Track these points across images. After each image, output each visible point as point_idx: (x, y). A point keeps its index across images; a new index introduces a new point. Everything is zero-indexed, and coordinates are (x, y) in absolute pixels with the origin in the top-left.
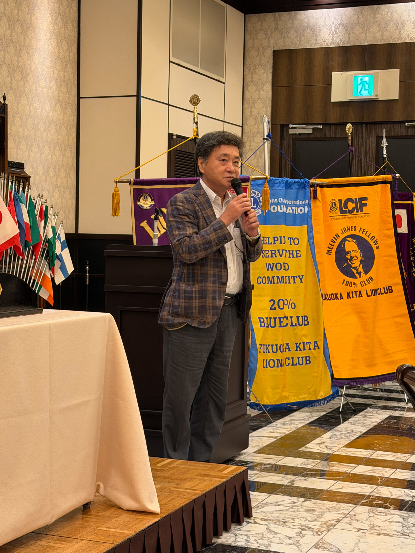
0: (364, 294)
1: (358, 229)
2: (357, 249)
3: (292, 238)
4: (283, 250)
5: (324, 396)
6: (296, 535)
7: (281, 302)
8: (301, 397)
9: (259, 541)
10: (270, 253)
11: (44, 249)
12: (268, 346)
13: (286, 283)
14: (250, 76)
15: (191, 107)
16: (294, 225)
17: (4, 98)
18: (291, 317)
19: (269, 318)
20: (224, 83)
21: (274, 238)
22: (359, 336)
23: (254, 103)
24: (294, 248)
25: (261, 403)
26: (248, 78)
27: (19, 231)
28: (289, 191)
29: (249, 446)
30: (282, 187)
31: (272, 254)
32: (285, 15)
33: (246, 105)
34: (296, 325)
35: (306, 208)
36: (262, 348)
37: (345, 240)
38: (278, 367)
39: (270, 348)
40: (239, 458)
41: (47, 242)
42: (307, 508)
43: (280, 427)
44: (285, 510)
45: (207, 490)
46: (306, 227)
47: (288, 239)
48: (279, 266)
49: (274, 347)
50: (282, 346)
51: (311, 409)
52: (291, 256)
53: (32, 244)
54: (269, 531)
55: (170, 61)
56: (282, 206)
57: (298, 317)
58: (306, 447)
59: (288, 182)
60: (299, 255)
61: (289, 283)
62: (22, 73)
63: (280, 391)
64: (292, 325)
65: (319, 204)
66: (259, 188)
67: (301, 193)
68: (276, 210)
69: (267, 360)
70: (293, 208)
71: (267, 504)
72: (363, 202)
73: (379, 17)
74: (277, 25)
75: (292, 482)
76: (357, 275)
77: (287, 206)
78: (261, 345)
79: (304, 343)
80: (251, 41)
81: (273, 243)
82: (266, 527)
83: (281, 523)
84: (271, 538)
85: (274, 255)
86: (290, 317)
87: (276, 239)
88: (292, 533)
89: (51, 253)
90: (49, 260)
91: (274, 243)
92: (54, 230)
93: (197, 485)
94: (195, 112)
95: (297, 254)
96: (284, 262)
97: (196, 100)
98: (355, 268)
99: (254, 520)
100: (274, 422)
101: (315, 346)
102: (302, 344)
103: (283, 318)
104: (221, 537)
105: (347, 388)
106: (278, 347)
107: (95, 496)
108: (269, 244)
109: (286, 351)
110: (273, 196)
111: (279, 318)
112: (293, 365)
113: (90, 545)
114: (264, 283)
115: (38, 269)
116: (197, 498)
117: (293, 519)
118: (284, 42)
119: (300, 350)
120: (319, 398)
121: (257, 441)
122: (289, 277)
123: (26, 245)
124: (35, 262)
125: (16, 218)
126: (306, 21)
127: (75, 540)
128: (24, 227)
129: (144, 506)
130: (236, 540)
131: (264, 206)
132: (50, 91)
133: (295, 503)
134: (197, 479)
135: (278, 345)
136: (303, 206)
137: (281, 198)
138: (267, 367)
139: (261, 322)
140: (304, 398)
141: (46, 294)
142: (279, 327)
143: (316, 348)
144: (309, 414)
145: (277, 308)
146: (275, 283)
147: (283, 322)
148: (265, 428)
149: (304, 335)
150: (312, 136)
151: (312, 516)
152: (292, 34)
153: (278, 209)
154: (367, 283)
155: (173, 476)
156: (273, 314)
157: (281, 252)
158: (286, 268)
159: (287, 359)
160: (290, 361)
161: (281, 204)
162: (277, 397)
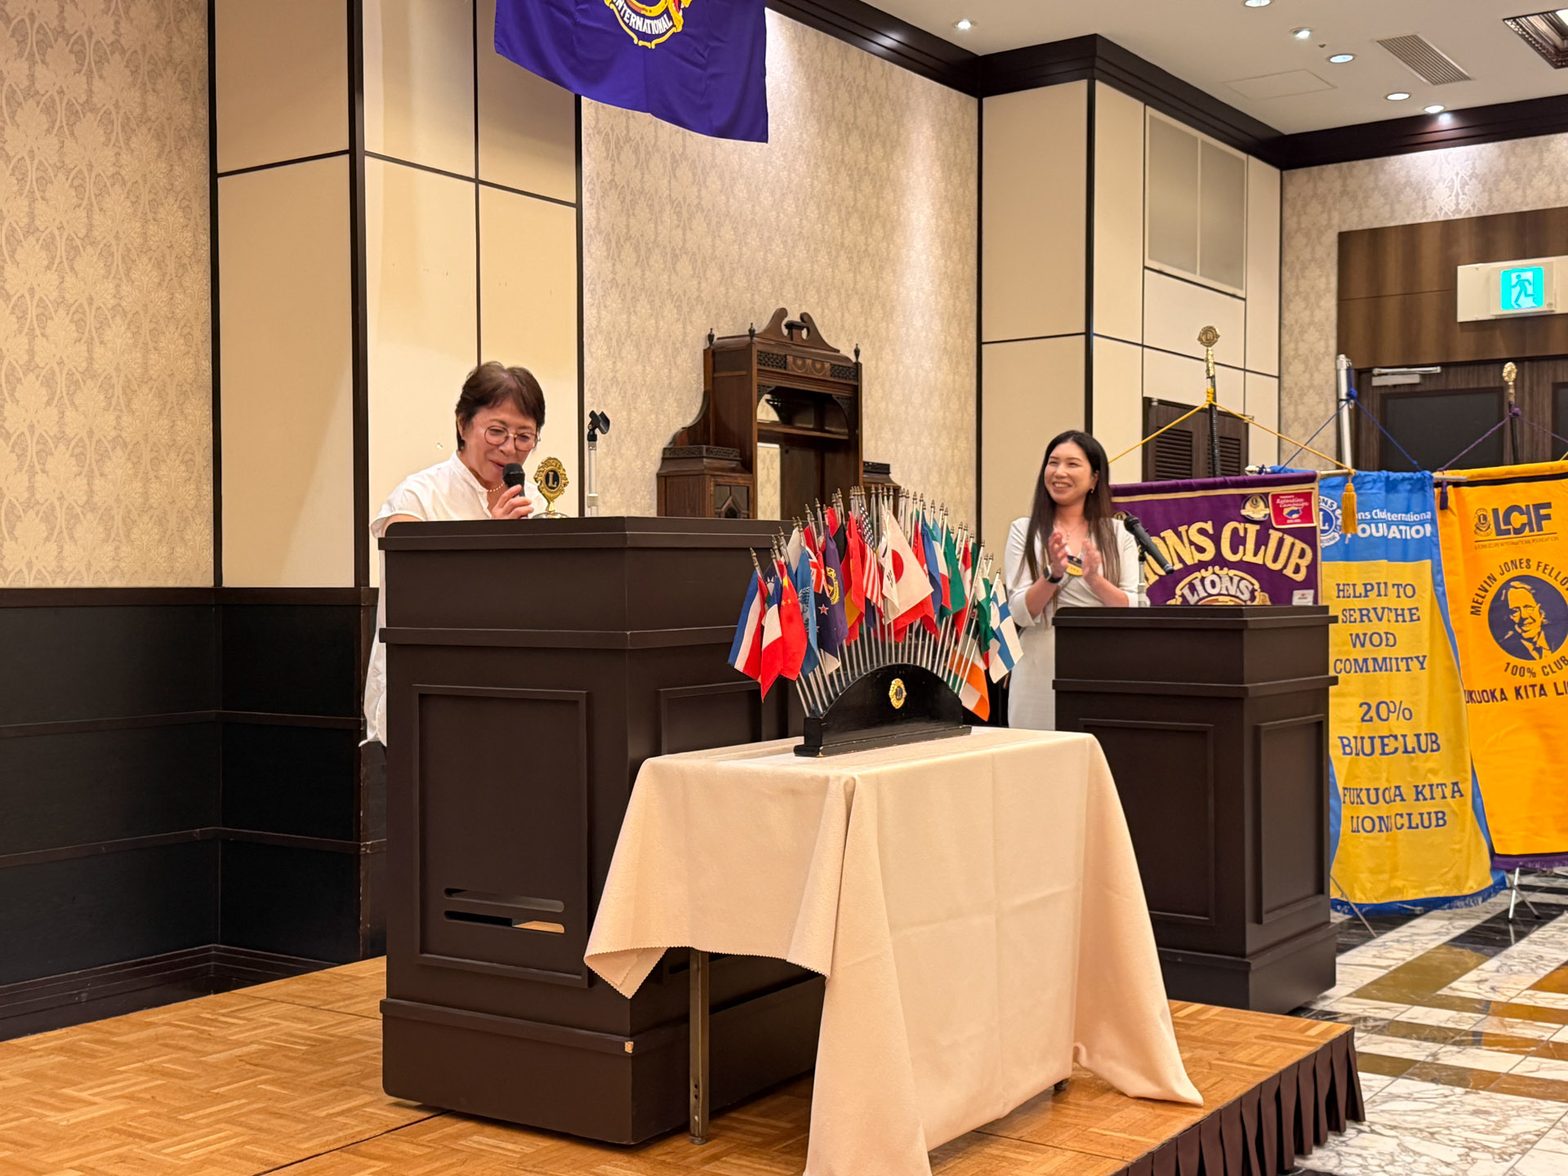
0: (1550, 689)
1: (1534, 564)
2: (1532, 602)
3: (1401, 585)
4: (1383, 608)
5: (1476, 889)
6: (1458, 1159)
7: (1383, 706)
8: (1428, 889)
9: (1386, 1168)
10: (1357, 615)
11: (971, 620)
12: (1359, 791)
13: (1391, 670)
14: (1293, 283)
15: (1200, 350)
16: (1405, 559)
17: (857, 352)
18: (1404, 736)
19: (1359, 737)
20: (1244, 299)
21: (1365, 585)
22: (1542, 772)
23: (1302, 332)
24: (1406, 603)
25: (1352, 901)
26: (1289, 287)
27: (932, 590)
28: (1392, 496)
29: (1337, 982)
30: (1380, 489)
31: (1362, 615)
32: (1361, 166)
33: (1285, 338)
34: (1414, 752)
35: (1428, 527)
36: (1348, 795)
37: (1507, 585)
38: (1381, 831)
39: (1363, 795)
40: (1321, 1006)
41: (975, 607)
42: (1474, 1108)
43: (1391, 947)
44: (1430, 1110)
45: (1282, 1067)
46: (1428, 563)
47: (1393, 587)
48: (1376, 639)
49: (1372, 793)
50: (1387, 791)
51: (1448, 913)
52: (1400, 618)
53: (952, 610)
54: (1405, 1149)
55: (1145, 268)
56: (1380, 525)
57: (1418, 736)
58: (1451, 988)
59: (1391, 479)
60: (1415, 617)
61: (1398, 670)
62: (884, 306)
63: (1386, 876)
64: (1406, 751)
65: (1453, 517)
66: (1333, 492)
67: (1417, 498)
68: (1368, 533)
69: (1358, 818)
70: (1401, 527)
71: (1394, 1097)
72: (1543, 512)
73: (1549, 158)
74: (1344, 185)
75: (1434, 1055)
76: (1535, 654)
77: (1389, 524)
78: (1347, 789)
80: (1295, 219)
81: (1363, 594)
82: (1396, 1141)
83: (1425, 1134)
84: (1410, 1164)
85: (1365, 618)
86: (1402, 735)
87: (1369, 587)
88: (1451, 1155)
89: (983, 626)
90: (979, 640)
91: (1366, 596)
92: (989, 586)
93: (1260, 1056)
94: (1210, 357)
95: (1411, 615)
96: (1386, 632)
97: (1210, 336)
98: (1530, 640)
99: (1369, 1126)
100: (1378, 936)
101: (1454, 792)
102: (1428, 788)
103: (1387, 737)
104: (1310, 1156)
105: (1522, 873)
106: (1380, 792)
107: (1073, 1070)
108: (1355, 597)
109: (1395, 801)
110: (1363, 507)
111: (1380, 737)
112: (1410, 827)
113: (1080, 1161)
114: (1348, 671)
115: (961, 657)
116: (1266, 1081)
117: (1448, 1128)
118: (1360, 216)
119: (1425, 799)
120: (1466, 892)
121: (1351, 974)
122: (1397, 659)
123: (942, 613)
124: (957, 642)
125: (925, 566)
126: (1403, 173)
127: (1051, 1150)
128: (940, 583)
129: (1172, 1091)
130: (1340, 1164)
131: (1345, 526)
132: (930, 335)
133: (1446, 1096)
134: (1259, 1044)
135: (1379, 789)
136: (1422, 523)
137: (1378, 510)
138: (1358, 831)
139: (1344, 746)
140: (1436, 891)
141: (971, 698)
142: (1381, 754)
143: (1457, 795)
144: (1446, 922)
145: (1375, 718)
146: (1369, 671)
147: (1387, 745)
148: (1362, 948)
149: (1433, 772)
150: (1419, 389)
151: (1486, 1123)
152: (1377, 200)
153: (1371, 530)
154: (1555, 668)
155: (1210, 1038)
156: (1367, 730)
157: (1379, 612)
158: (1391, 642)
159: (1398, 817)
160: (1405, 820)
161: (1376, 522)
162: (1382, 888)
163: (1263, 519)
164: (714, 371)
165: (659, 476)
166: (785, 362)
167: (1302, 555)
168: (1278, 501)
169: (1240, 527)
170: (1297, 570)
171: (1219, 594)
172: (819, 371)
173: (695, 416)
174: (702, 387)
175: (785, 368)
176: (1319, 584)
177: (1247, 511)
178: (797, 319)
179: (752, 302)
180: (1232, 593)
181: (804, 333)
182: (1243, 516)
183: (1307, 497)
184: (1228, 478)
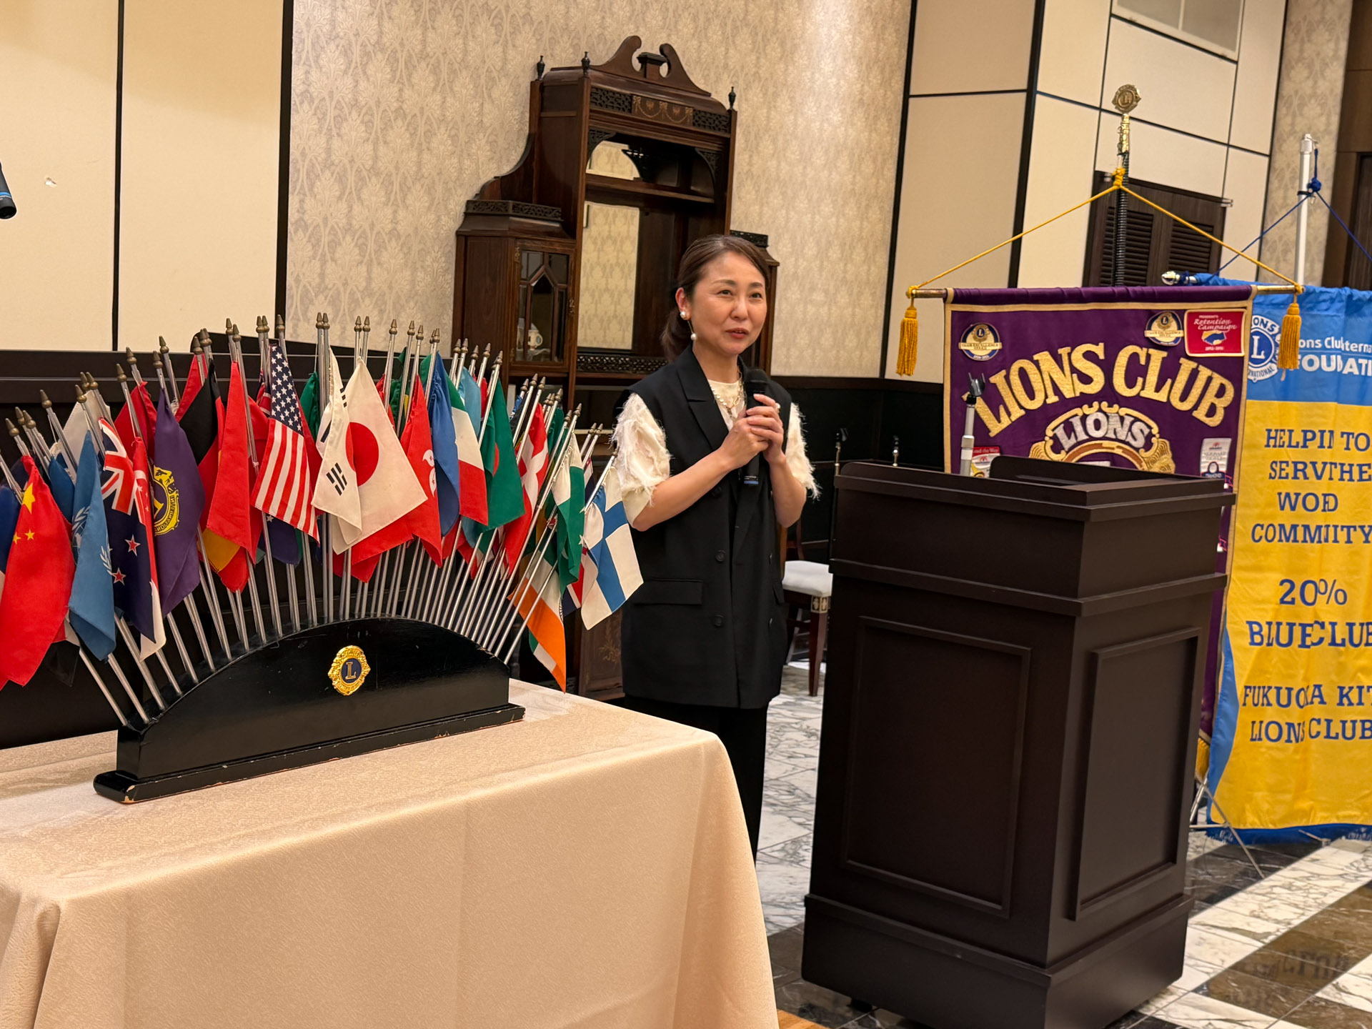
3: (1353, 434)
4: (1325, 464)
7: (1310, 587)
8: (1341, 813)
10: (1290, 470)
12: (1266, 689)
13: (1326, 540)
14: (1297, 46)
16: (1361, 402)
17: (732, 98)
18: (1333, 624)
19: (1274, 623)
20: (1236, 63)
21: (1305, 432)
23: (1301, 106)
24: (1356, 457)
26: (1292, 51)
28: (1354, 321)
30: (1338, 311)
31: (1296, 470)
33: (1282, 110)
34: (1343, 644)
36: (1251, 694)
38: (1289, 741)
39: (1272, 695)
40: (1152, 1010)
43: (1278, 896)
47: (1342, 436)
48: (1311, 502)
49: (1284, 693)
50: (1302, 692)
52: (1346, 476)
56: (1333, 357)
57: (1351, 625)
59: (1354, 299)
60: (1365, 476)
61: (1336, 541)
63: (1288, 797)
64: (1333, 643)
66: (1276, 312)
68: (1316, 366)
69: (1261, 722)
70: (1361, 361)
77: (1345, 356)
78: (1250, 687)
79: (1360, 688)
81: (1301, 444)
85: (1300, 474)
86: (1331, 623)
87: (1309, 435)
90: (557, 563)
91: (1305, 446)
95: (1361, 472)
96: (1326, 492)
97: (1128, 98)
100: (1266, 877)
102: (1356, 691)
103: (1311, 625)
106: (1294, 693)
108: (1290, 446)
109: (1312, 703)
110: (1311, 334)
111: (1300, 624)
112: (1328, 736)
114: (1270, 538)
119: (1351, 704)
122: (1336, 527)
125: (428, 456)
128: (460, 480)
135: (1291, 689)
137: (1333, 338)
138: (1260, 739)
139: (1253, 634)
140: (1350, 817)
142: (1300, 646)
144: (1359, 857)
145: (1298, 600)
146: (1298, 541)
147: (1309, 635)
148: (1241, 896)
149: (1363, 669)
153: (1322, 363)
156: (1286, 614)
157: (1319, 467)
158: (1332, 505)
159: (1314, 723)
160: (1322, 728)
161: (1328, 352)
162: (1281, 811)
163: (1173, 344)
164: (542, 109)
165: (459, 234)
166: (631, 103)
167: (1221, 392)
168: (1196, 322)
169: (1142, 353)
170: (1212, 411)
171: (1104, 438)
172: (676, 118)
173: (515, 163)
174: (527, 128)
175: (630, 111)
176: (1240, 433)
177: (1154, 332)
178: (656, 51)
179: (602, 26)
180: (1123, 438)
181: (664, 70)
182: (1148, 338)
183: (1236, 318)
184: (1130, 289)
